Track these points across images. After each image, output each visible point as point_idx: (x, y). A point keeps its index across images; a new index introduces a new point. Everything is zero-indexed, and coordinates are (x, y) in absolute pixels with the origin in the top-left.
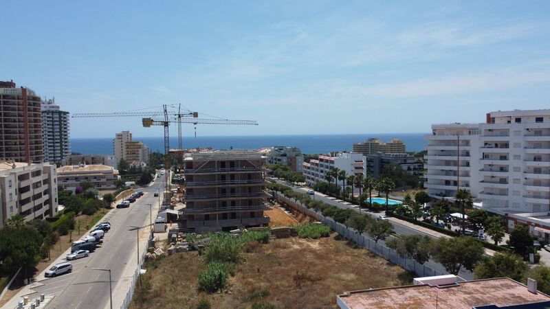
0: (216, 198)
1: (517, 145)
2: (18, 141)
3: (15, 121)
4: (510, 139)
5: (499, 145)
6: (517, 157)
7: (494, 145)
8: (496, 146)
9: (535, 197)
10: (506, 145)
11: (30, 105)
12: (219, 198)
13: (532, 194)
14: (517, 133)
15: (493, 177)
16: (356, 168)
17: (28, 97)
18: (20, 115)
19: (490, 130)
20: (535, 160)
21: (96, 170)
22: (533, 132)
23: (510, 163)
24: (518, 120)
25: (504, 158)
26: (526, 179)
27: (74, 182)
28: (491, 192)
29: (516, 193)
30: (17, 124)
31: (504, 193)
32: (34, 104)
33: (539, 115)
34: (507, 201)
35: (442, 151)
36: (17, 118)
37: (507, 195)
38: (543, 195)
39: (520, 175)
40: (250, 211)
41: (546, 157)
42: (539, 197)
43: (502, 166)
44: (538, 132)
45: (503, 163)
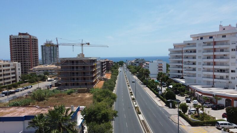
0: (69, 76)
1: (200, 51)
2: (28, 56)
4: (197, 48)
5: (192, 51)
6: (200, 57)
7: (190, 52)
8: (191, 52)
9: (207, 78)
10: (195, 51)
11: (33, 42)
12: (70, 76)
13: (206, 76)
14: (200, 44)
15: (190, 68)
16: (159, 67)
17: (32, 39)
19: (188, 44)
20: (208, 58)
21: (51, 67)
22: (206, 44)
23: (197, 60)
24: (202, 38)
25: (194, 58)
26: (203, 68)
27: (42, 71)
28: (189, 75)
29: (199, 75)
30: (28, 49)
31: (194, 75)
33: (211, 35)
34: (196, 80)
35: (176, 56)
36: (28, 47)
37: (195, 77)
38: (211, 76)
39: (201, 67)
40: (85, 82)
41: (212, 57)
42: (209, 78)
43: (194, 62)
44: (209, 44)
45: (194, 60)
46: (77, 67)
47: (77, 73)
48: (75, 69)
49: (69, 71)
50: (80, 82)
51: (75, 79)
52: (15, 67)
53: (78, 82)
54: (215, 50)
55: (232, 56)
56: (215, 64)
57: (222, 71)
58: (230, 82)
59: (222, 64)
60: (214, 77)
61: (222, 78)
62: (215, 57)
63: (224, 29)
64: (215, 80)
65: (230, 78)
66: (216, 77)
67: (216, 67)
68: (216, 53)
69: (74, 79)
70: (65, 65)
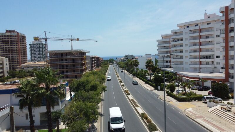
1: (186, 39)
2: (16, 53)
3: (15, 46)
4: (184, 36)
5: (179, 40)
6: (186, 45)
7: (177, 40)
8: (178, 40)
9: (194, 64)
10: (182, 40)
11: (20, 39)
12: (59, 69)
13: (193, 63)
14: (186, 33)
15: (177, 56)
17: (20, 36)
18: (16, 43)
19: (175, 33)
20: (194, 45)
21: (40, 63)
22: (192, 32)
23: (184, 48)
24: (188, 27)
25: (181, 46)
26: (190, 55)
27: (31, 68)
28: (177, 63)
29: (187, 63)
30: (15, 47)
31: (182, 63)
32: (22, 39)
33: (196, 23)
34: (183, 67)
35: (164, 46)
38: (198, 63)
39: (188, 54)
40: (74, 75)
41: (198, 44)
42: (196, 64)
43: (181, 50)
44: (195, 32)
45: (181, 48)
46: (66, 60)
47: (67, 66)
48: (65, 62)
49: (58, 64)
50: (69, 74)
51: (65, 71)
52: (3, 62)
53: (68, 75)
54: (200, 37)
55: (216, 42)
56: (201, 50)
57: (207, 57)
58: (215, 68)
59: (207, 50)
60: (201, 63)
61: (207, 64)
62: (201, 44)
63: (209, 17)
64: (201, 66)
65: (215, 63)
66: (202, 63)
67: (202, 54)
68: (201, 40)
69: (63, 72)
70: (54, 57)
